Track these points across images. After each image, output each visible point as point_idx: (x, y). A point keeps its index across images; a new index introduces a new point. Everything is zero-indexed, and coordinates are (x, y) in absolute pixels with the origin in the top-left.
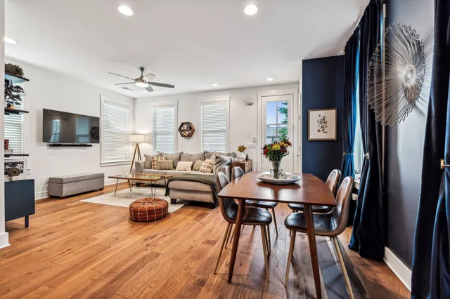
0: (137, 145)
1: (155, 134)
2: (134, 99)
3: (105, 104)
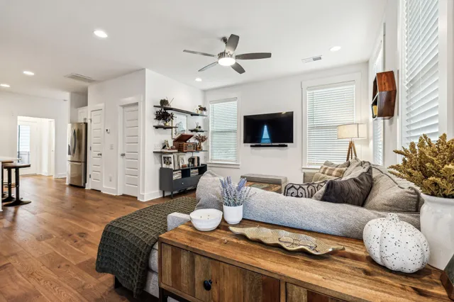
0: (352, 144)
2: (366, 63)
3: (308, 92)
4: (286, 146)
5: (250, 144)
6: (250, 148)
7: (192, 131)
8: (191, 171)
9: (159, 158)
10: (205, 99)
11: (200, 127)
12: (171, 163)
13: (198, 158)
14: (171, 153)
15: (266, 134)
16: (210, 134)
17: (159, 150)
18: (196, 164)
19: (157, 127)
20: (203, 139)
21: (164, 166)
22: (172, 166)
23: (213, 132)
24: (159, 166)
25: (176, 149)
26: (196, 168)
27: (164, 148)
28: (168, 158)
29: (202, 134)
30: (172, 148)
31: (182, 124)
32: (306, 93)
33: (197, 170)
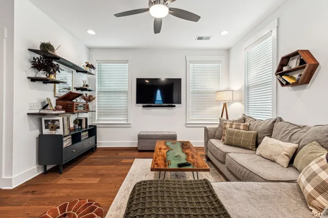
0: (225, 105)
1: (247, 88)
2: (228, 50)
3: (191, 65)
4: (175, 106)
5: (141, 105)
6: (142, 108)
7: (77, 89)
8: (82, 135)
9: (37, 122)
10: (89, 57)
11: (87, 86)
12: (59, 128)
13: (86, 119)
14: (58, 115)
15: (159, 96)
16: (96, 94)
17: (37, 111)
18: (84, 126)
19: (33, 80)
20: (90, 99)
21: (46, 132)
22: (60, 132)
23: (100, 92)
24: (37, 132)
25: (63, 109)
26: (85, 131)
27: (44, 108)
28: (54, 121)
29: (89, 93)
30: (57, 109)
31: (68, 80)
32: (189, 66)
33: (87, 132)
